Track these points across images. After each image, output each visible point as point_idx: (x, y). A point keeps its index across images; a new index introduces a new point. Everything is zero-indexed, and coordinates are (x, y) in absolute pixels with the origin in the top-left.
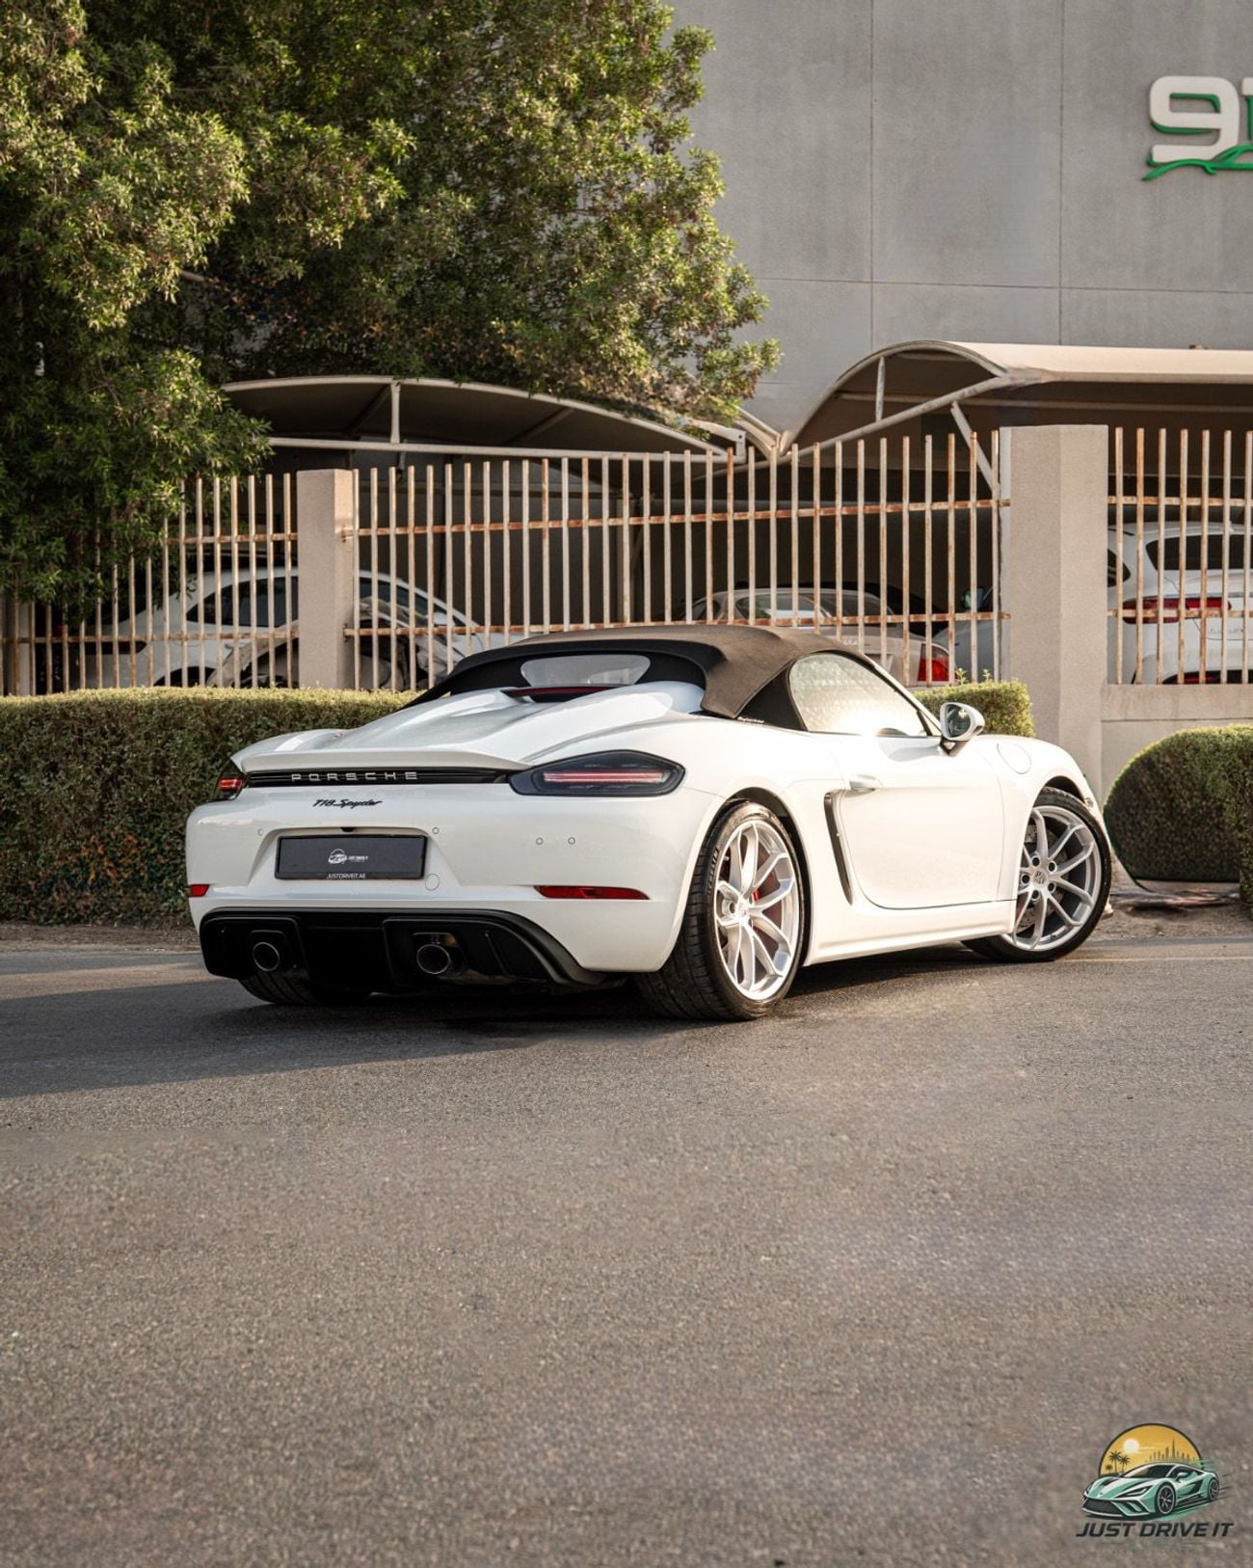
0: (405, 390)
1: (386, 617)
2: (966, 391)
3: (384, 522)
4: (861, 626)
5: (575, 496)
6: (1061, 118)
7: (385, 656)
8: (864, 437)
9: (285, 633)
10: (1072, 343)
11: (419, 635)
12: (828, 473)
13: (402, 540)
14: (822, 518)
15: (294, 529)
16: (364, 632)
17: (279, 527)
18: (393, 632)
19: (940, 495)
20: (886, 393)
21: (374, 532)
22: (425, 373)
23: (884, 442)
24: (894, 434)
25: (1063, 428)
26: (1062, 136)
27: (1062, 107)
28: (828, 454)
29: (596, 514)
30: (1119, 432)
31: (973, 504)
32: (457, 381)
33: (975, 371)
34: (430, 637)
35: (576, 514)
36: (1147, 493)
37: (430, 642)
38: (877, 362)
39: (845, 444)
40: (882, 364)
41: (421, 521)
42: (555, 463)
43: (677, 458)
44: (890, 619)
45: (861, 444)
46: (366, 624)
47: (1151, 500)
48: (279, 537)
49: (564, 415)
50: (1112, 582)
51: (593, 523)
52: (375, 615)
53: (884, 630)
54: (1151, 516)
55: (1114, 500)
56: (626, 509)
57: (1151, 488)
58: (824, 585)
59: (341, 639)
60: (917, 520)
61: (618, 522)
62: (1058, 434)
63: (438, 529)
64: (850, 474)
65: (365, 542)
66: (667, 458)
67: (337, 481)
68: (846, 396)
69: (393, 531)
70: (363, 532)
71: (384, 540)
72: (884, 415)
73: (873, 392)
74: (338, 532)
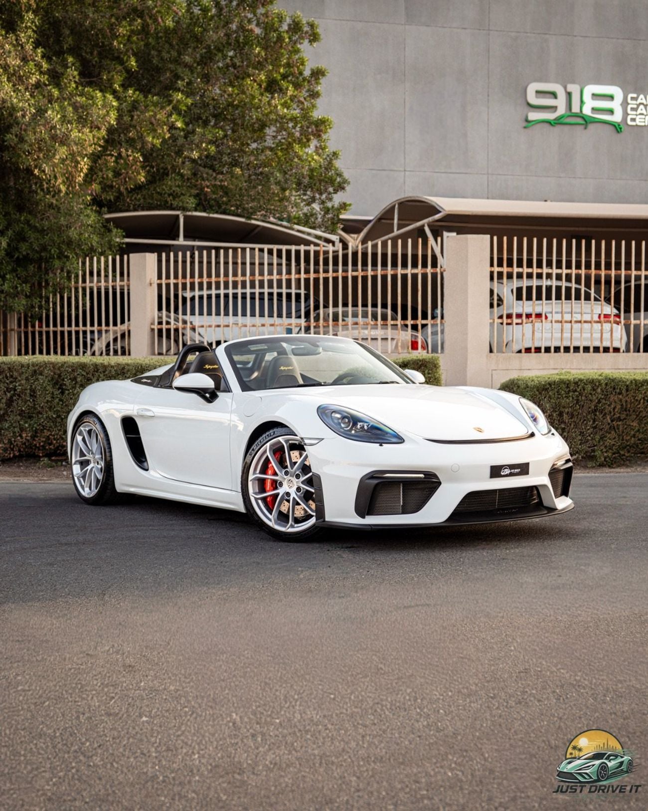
0: (186, 217)
1: (169, 320)
2: (430, 219)
3: (168, 277)
4: (379, 325)
5: (270, 264)
6: (488, 100)
7: (168, 337)
8: (389, 239)
9: (124, 327)
10: (493, 198)
11: (184, 329)
12: (375, 255)
13: (176, 285)
15: (128, 280)
16: (160, 327)
17: (122, 279)
18: (172, 327)
19: (415, 265)
20: (399, 219)
21: (164, 281)
22: (196, 210)
23: (400, 241)
24: (404, 237)
25: (470, 237)
26: (488, 108)
27: (488, 96)
28: (375, 246)
29: (261, 273)
30: (495, 238)
31: (429, 270)
32: (207, 213)
33: (433, 210)
34: (188, 329)
35: (253, 274)
36: (508, 266)
37: (188, 332)
38: (395, 206)
39: (382, 242)
40: (397, 206)
41: (184, 277)
42: (261, 250)
43: (307, 248)
44: (392, 322)
45: (390, 242)
46: (160, 323)
47: (510, 270)
48: (122, 283)
49: (258, 229)
50: (492, 306)
51: (261, 278)
52: (164, 319)
53: (389, 327)
54: (510, 276)
55: (493, 269)
56: (275, 272)
57: (510, 264)
58: (363, 306)
59: (149, 330)
60: (405, 277)
61: (272, 277)
62: (467, 239)
64: (385, 256)
65: (160, 286)
66: (302, 248)
67: (147, 258)
68: (383, 221)
69: (172, 281)
70: (159, 281)
71: (168, 285)
72: (398, 229)
73: (393, 219)
74: (148, 281)
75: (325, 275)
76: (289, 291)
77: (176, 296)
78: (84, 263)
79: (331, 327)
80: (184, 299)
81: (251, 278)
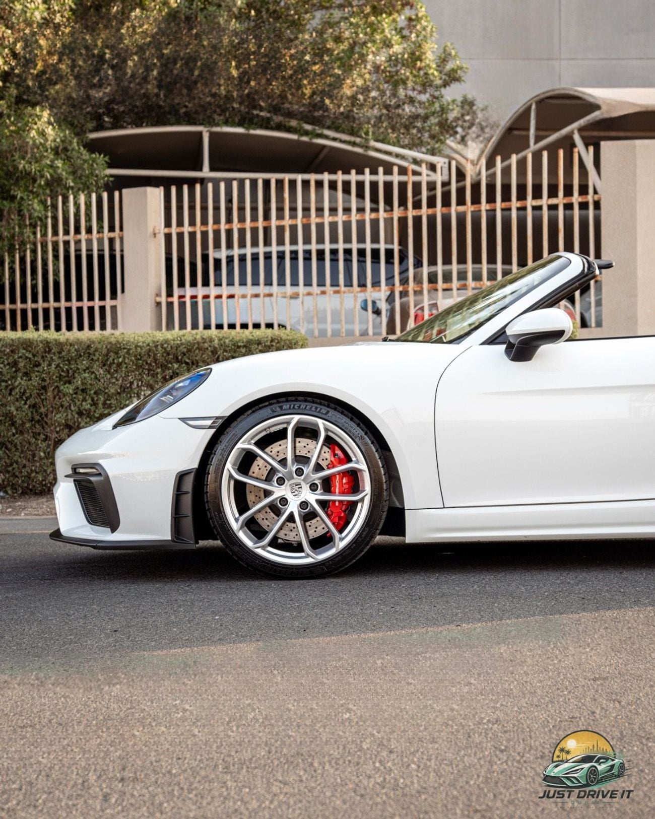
2: (582, 122)
3: (180, 223)
13: (192, 235)
14: (472, 212)
15: (121, 229)
16: (169, 300)
17: (112, 229)
20: (537, 129)
21: (174, 230)
22: (227, 124)
25: (638, 142)
29: (320, 214)
31: (576, 199)
32: (247, 129)
35: (306, 215)
40: (534, 107)
41: (204, 222)
42: (319, 184)
46: (170, 296)
48: (111, 235)
51: (319, 220)
59: (154, 304)
60: (537, 210)
61: (335, 219)
62: (635, 146)
63: (216, 227)
65: (168, 237)
67: (149, 195)
69: (187, 229)
70: (167, 230)
71: (180, 236)
72: (536, 142)
73: (528, 129)
74: (150, 230)
75: (416, 213)
76: (375, 246)
77: (205, 258)
78: (55, 207)
79: (425, 292)
80: (217, 262)
81: (305, 220)
